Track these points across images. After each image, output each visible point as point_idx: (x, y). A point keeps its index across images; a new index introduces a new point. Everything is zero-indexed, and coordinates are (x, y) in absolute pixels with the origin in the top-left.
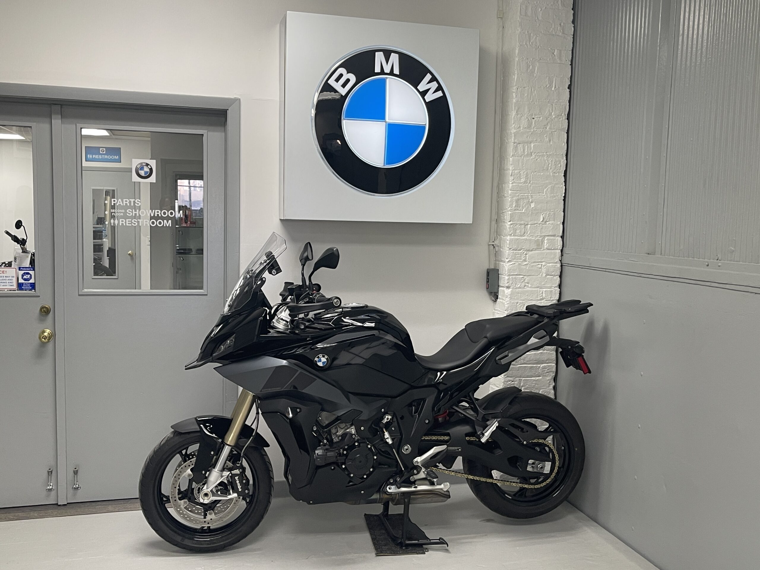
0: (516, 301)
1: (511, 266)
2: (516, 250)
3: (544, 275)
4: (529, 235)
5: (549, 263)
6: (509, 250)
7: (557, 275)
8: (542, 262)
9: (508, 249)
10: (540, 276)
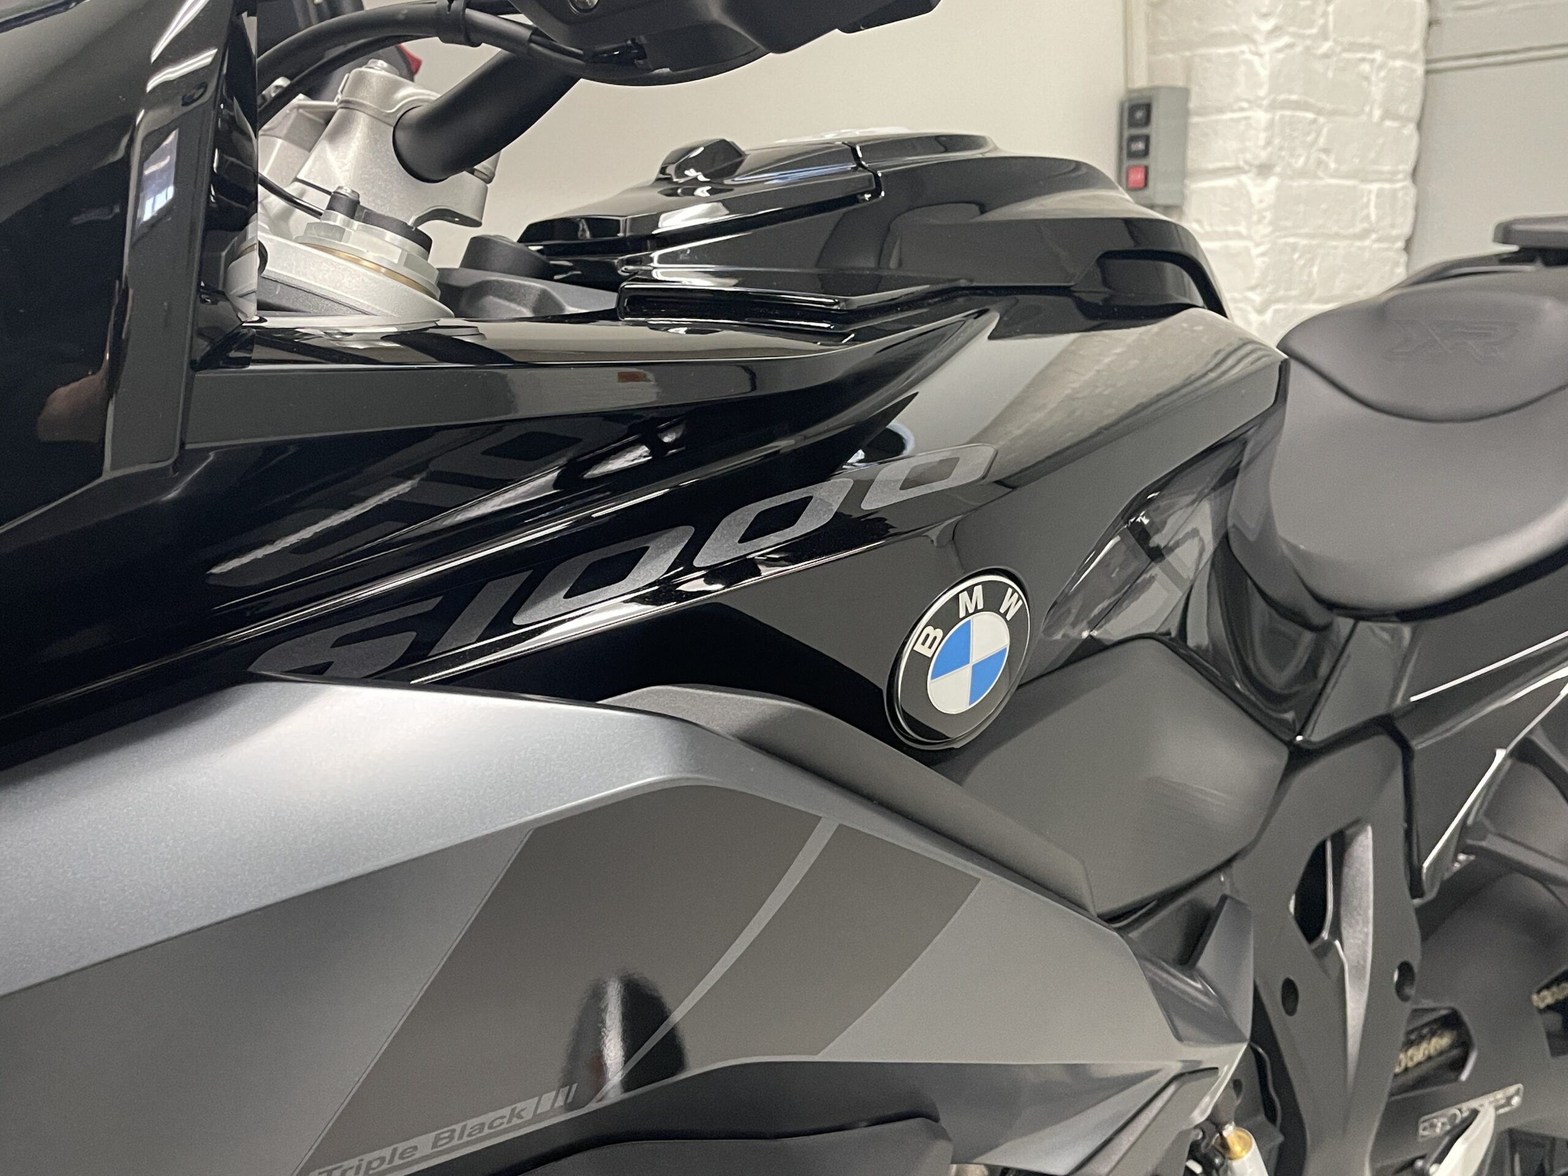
0: (1291, 240)
3: (1377, 113)
5: (1394, 56)
7: (1408, 120)
8: (1372, 48)
10: (1364, 118)
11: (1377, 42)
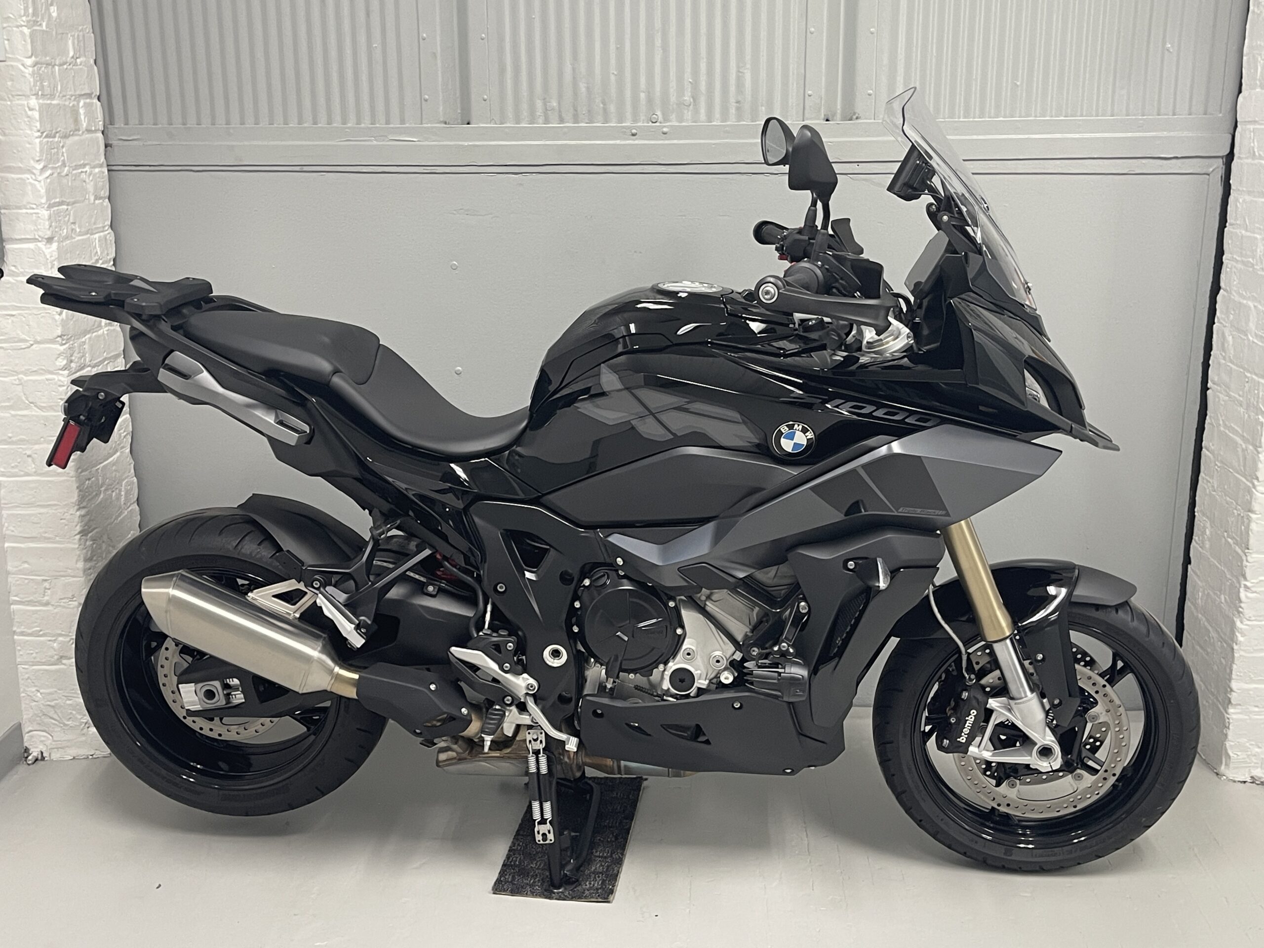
1: (48, 180)
2: (50, 137)
3: (92, 198)
4: (61, 95)
5: (94, 167)
6: (41, 137)
7: (105, 198)
8: (84, 165)
9: (39, 134)
10: (87, 202)
11: (86, 162)
